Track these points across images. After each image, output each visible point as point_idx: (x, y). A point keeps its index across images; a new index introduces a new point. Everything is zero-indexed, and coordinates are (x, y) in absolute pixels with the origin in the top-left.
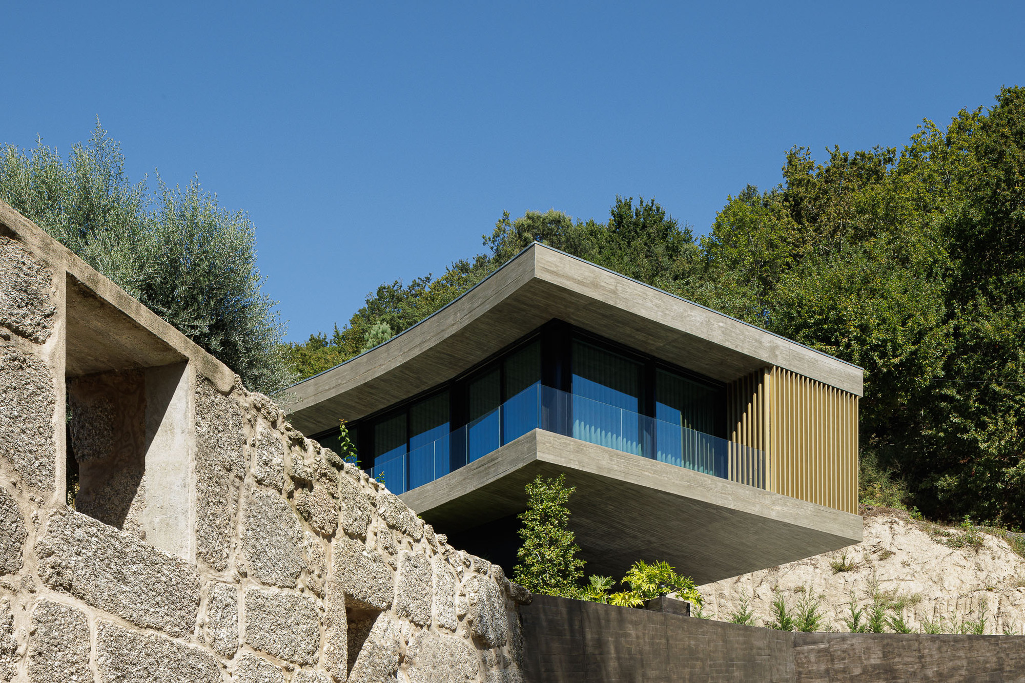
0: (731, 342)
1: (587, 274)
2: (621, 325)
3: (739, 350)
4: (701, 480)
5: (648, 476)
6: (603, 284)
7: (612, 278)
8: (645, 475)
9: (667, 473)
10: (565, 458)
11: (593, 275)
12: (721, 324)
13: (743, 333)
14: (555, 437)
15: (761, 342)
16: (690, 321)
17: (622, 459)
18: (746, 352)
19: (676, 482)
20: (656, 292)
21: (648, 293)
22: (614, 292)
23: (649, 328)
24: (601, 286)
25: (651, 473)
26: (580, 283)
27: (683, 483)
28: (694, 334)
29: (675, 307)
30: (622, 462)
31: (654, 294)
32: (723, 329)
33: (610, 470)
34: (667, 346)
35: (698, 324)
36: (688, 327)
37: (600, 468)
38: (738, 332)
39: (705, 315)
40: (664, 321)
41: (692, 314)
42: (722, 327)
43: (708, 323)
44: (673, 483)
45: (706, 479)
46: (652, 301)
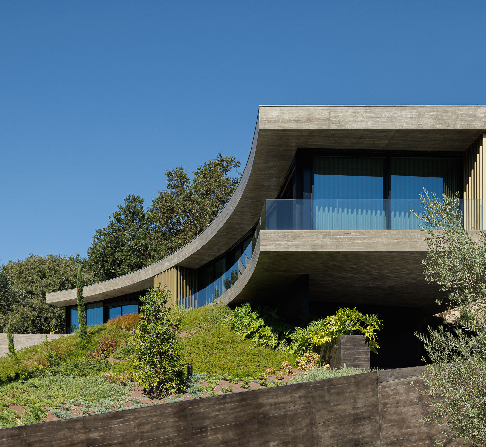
0: (442, 124)
1: (303, 114)
2: (345, 139)
3: (451, 127)
4: (410, 236)
5: (359, 243)
6: (317, 117)
7: (325, 110)
8: (356, 243)
9: (376, 237)
10: (283, 245)
11: (308, 113)
12: (432, 113)
13: (455, 114)
14: (276, 233)
15: (475, 116)
16: (400, 120)
17: (335, 235)
18: (459, 127)
19: (385, 242)
20: (367, 108)
21: (359, 111)
22: (328, 119)
23: (367, 135)
24: (316, 119)
25: (361, 240)
26: (299, 122)
27: (392, 241)
28: (404, 128)
29: (386, 114)
30: (334, 238)
31: (365, 110)
32: (433, 117)
33: (322, 246)
34: (392, 142)
35: (408, 120)
36: (398, 125)
37: (314, 246)
38: (450, 114)
39: (415, 111)
40: (374, 127)
41: (402, 114)
42: (433, 115)
43: (419, 115)
44: (383, 243)
45: (416, 234)
46: (362, 116)
